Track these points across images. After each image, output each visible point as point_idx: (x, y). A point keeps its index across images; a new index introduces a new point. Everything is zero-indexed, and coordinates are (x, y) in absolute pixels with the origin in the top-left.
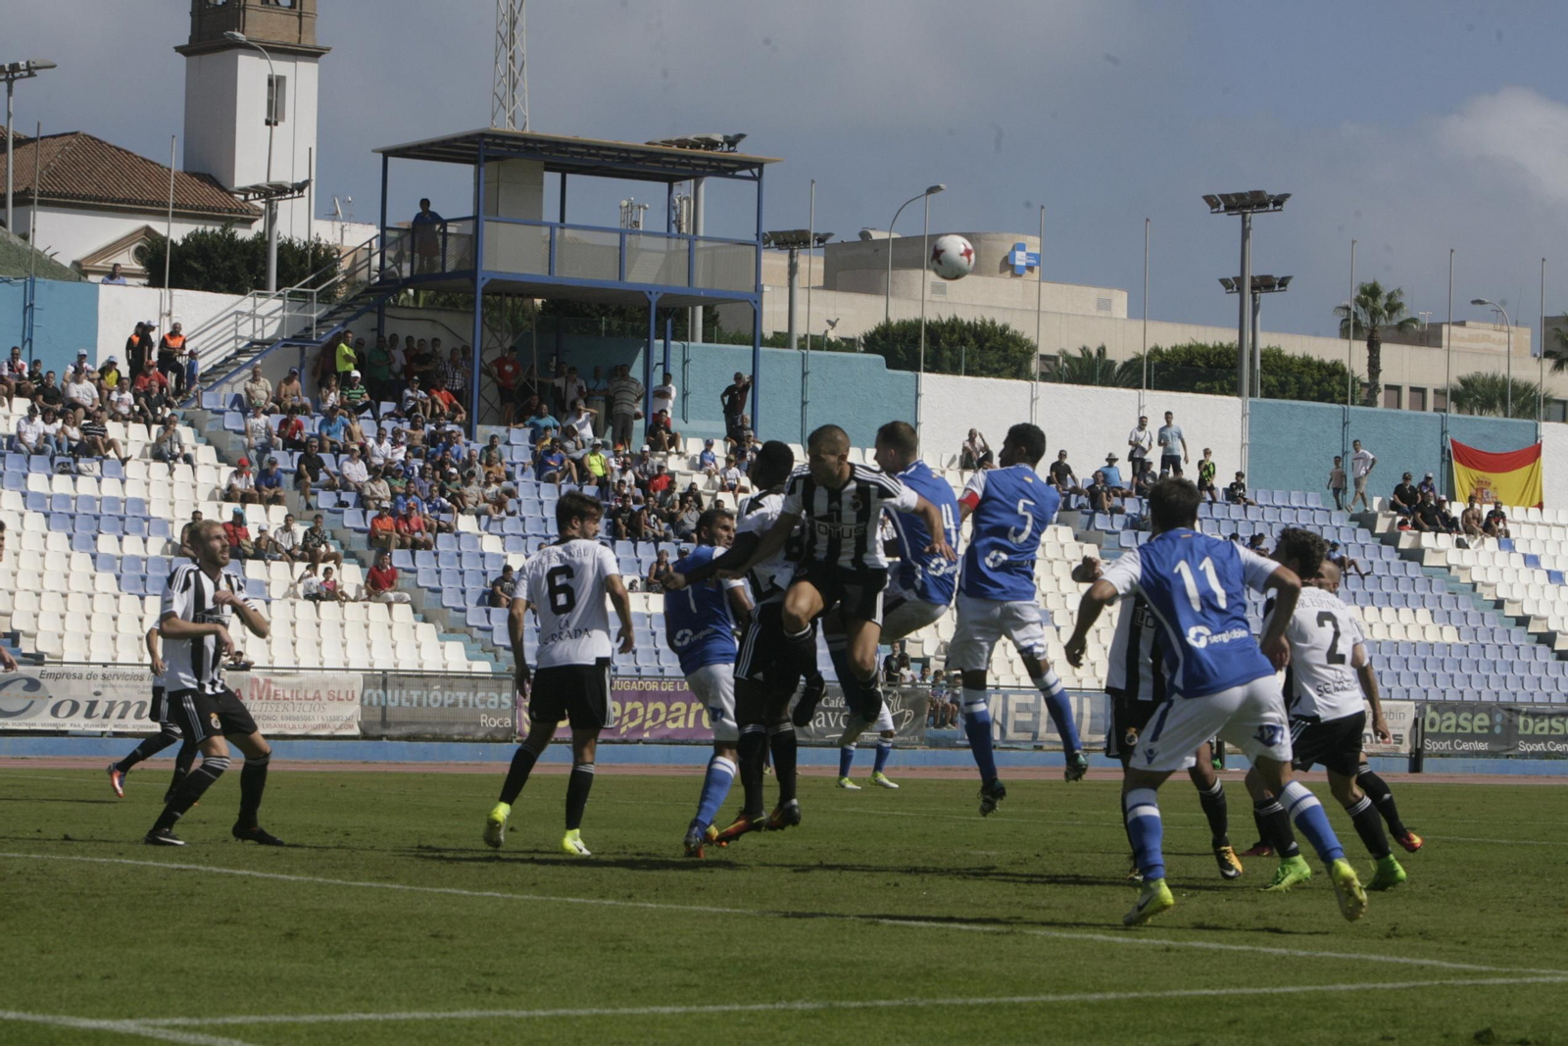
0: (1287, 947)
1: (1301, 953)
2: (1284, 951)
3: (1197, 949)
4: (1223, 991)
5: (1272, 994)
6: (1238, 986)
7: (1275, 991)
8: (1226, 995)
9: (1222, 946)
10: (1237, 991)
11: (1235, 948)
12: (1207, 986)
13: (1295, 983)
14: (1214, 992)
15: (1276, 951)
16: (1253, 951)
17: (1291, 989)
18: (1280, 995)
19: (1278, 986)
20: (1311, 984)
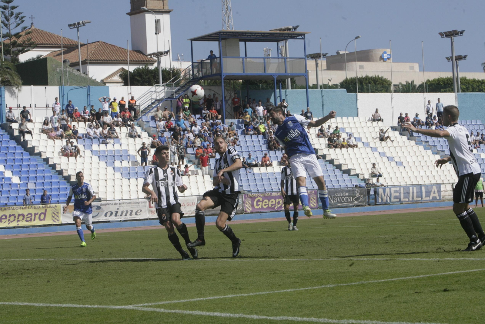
0: (474, 258)
1: (478, 259)
2: (473, 259)
3: (447, 260)
4: (455, 272)
5: (469, 272)
6: (459, 270)
7: (471, 271)
8: (456, 273)
9: (455, 259)
10: (459, 272)
11: (459, 259)
12: (450, 271)
13: (476, 268)
14: (452, 273)
15: (471, 259)
16: (464, 260)
17: (475, 270)
18: (472, 272)
19: (471, 269)
20: (481, 268)
